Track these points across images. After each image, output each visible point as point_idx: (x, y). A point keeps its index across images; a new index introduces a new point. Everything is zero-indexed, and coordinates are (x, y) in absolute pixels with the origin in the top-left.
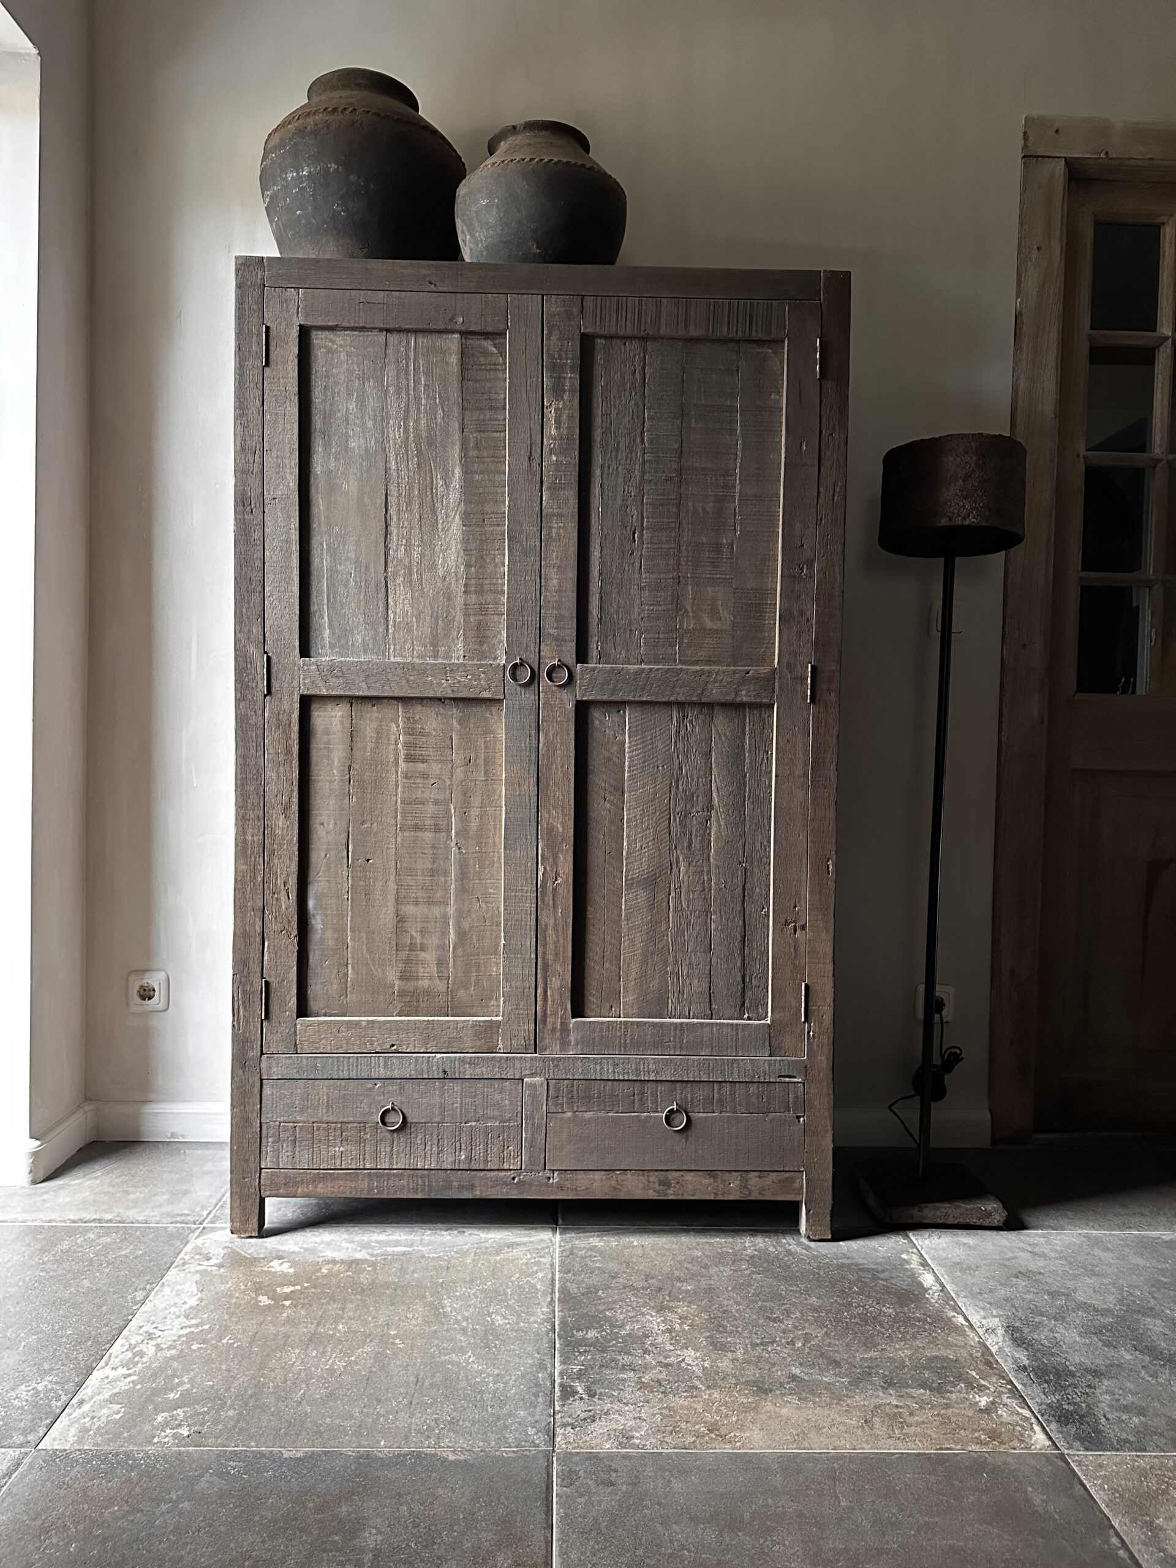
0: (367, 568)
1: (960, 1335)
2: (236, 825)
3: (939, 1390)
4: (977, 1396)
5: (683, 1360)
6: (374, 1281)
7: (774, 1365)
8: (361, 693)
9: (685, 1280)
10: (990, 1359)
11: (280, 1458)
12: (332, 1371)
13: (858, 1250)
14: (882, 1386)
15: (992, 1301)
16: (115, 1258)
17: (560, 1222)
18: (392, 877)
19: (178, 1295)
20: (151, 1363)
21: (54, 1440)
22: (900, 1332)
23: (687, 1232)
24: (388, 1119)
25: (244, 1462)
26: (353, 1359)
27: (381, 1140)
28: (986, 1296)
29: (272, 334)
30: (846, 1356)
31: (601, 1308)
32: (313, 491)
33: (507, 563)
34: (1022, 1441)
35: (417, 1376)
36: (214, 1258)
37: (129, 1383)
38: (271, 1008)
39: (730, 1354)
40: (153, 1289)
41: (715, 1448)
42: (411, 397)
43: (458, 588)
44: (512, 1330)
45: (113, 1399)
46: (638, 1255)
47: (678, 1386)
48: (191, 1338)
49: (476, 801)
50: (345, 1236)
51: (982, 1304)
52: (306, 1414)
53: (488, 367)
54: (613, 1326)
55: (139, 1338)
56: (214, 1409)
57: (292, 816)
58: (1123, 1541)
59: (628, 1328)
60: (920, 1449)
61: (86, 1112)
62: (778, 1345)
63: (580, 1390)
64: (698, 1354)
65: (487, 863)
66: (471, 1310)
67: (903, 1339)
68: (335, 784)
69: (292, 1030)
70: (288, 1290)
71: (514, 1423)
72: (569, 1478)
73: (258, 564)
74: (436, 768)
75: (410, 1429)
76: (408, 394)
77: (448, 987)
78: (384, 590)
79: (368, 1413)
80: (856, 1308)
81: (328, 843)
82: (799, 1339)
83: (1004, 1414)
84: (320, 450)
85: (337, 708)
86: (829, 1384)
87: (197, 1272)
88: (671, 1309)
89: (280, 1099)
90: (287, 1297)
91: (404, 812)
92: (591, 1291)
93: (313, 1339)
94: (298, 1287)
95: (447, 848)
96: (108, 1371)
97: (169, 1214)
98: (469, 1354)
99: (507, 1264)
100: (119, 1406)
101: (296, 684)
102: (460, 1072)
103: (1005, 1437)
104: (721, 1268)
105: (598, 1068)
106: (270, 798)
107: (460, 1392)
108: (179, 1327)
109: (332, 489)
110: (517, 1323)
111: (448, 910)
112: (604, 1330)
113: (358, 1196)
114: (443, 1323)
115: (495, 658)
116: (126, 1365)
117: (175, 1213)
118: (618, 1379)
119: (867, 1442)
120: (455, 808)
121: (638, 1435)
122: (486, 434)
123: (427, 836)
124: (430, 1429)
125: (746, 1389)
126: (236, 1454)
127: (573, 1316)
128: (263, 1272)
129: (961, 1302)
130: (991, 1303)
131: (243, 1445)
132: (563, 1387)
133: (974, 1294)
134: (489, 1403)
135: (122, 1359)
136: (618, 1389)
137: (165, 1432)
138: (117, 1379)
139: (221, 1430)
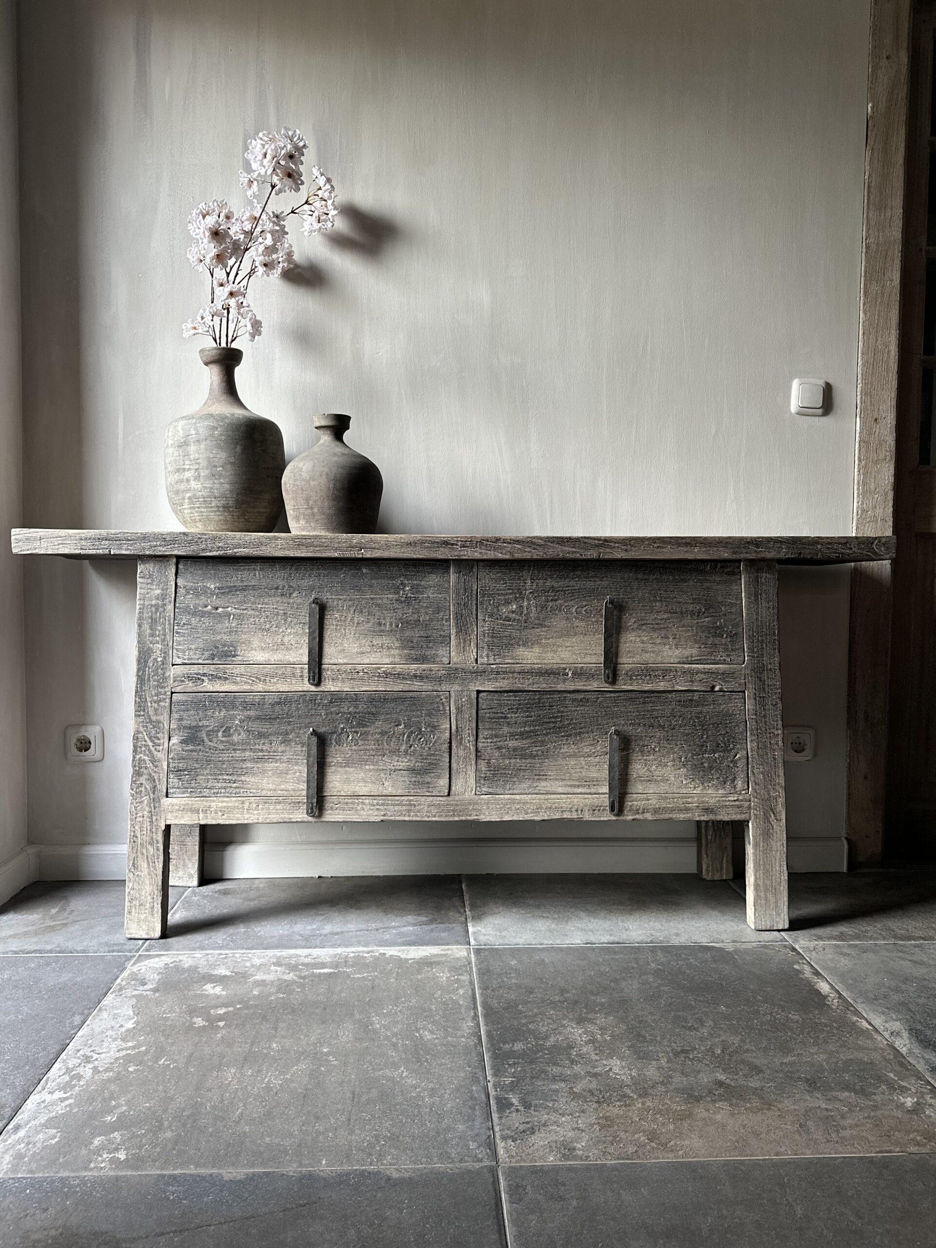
1: (868, 1039)
3: (862, 1092)
4: (901, 1097)
5: (611, 1069)
6: (303, 1001)
7: (699, 1072)
9: (598, 993)
10: (903, 1061)
11: (220, 1181)
12: (268, 1089)
14: (807, 1090)
15: (888, 1005)
19: (114, 1018)
20: (88, 1085)
22: (810, 1037)
25: (184, 1186)
26: (288, 1076)
28: (881, 1001)
30: (765, 1062)
31: (524, 1021)
35: (353, 1093)
36: (149, 983)
37: (66, 1107)
39: (654, 1063)
40: (90, 1014)
41: (658, 1158)
44: (442, 1045)
45: (51, 1123)
47: (611, 1095)
48: (128, 1059)
51: (880, 1009)
52: (245, 1133)
54: (537, 1038)
55: (77, 1061)
56: (151, 1131)
59: (551, 1039)
60: (860, 1152)
61: (28, 855)
62: (699, 1053)
63: (515, 1101)
64: (624, 1064)
66: (399, 1026)
67: (816, 1044)
70: (221, 1011)
72: (517, 1194)
75: (350, 1147)
79: (306, 1130)
80: (764, 1015)
82: (717, 1046)
83: (932, 1114)
86: (756, 1089)
87: (134, 996)
88: (591, 1021)
90: (220, 1018)
92: (510, 1006)
93: (247, 1059)
94: (231, 1009)
96: (45, 1096)
97: (107, 944)
98: (402, 1069)
100: (55, 1131)
104: (630, 982)
107: (398, 1107)
108: (116, 1049)
110: (445, 1038)
112: (530, 1042)
114: (373, 1040)
116: (64, 1088)
117: (112, 942)
118: (550, 1090)
119: (807, 1147)
121: (579, 1146)
124: (371, 1145)
125: (676, 1097)
126: (174, 1178)
127: (498, 1030)
128: (196, 995)
129: (860, 1008)
130: (888, 1008)
131: (182, 1168)
132: (498, 1100)
133: (873, 1000)
134: (427, 1117)
135: (59, 1083)
136: (552, 1100)
137: (101, 1156)
138: (52, 1104)
139: (159, 1153)
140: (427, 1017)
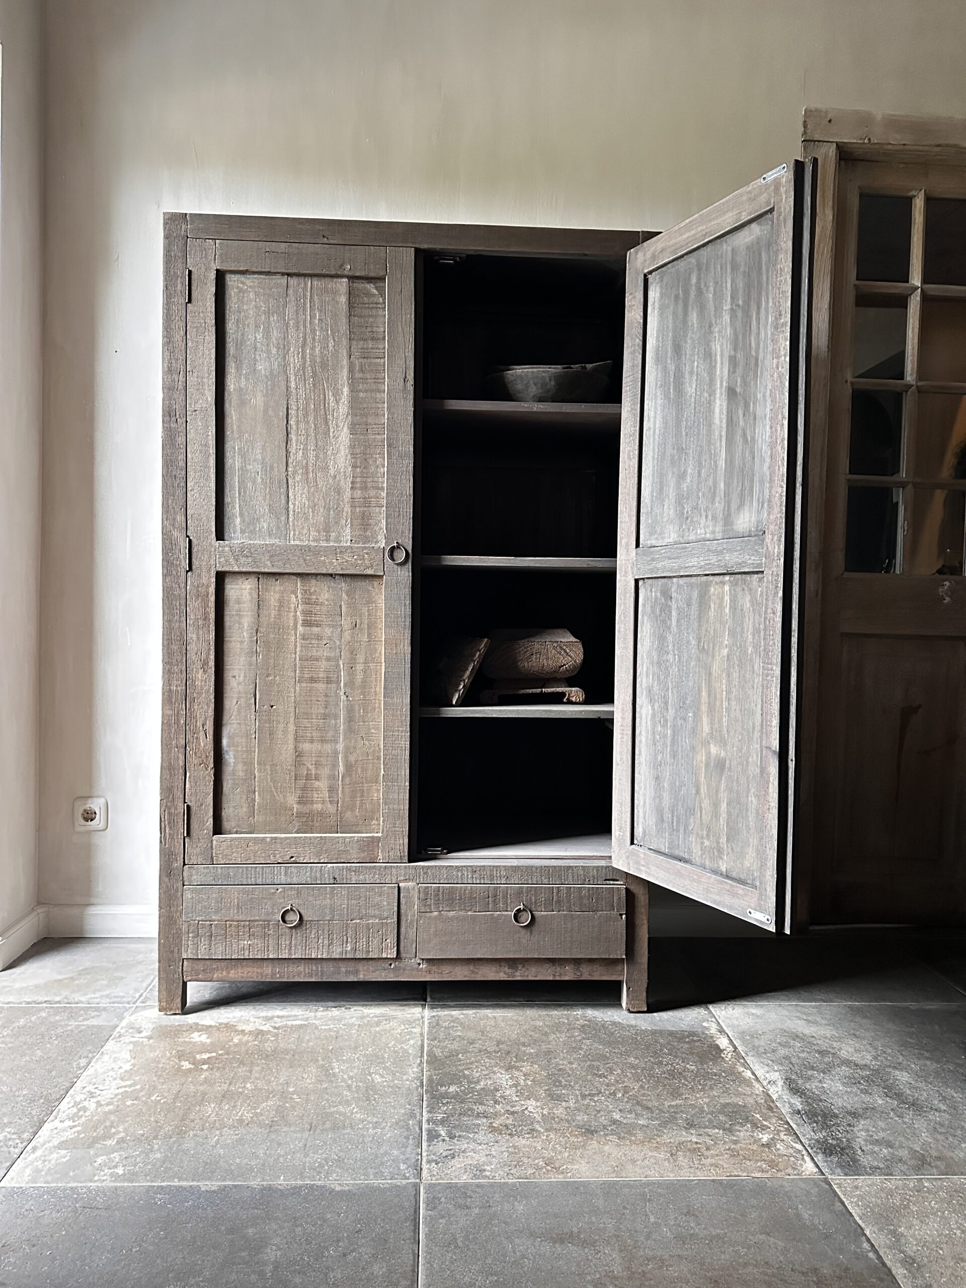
0: (272, 468)
1: (748, 1086)
2: (163, 677)
3: (730, 1131)
4: (760, 1134)
5: (527, 1108)
6: (276, 1049)
7: (599, 1111)
8: (266, 570)
9: (529, 1045)
10: (772, 1104)
11: (198, 1191)
12: (241, 1121)
13: (668, 1020)
14: (685, 1127)
15: (774, 1059)
16: (63, 1033)
17: (429, 999)
18: (292, 720)
19: (114, 1061)
20: (93, 1116)
21: (12, 1179)
22: (700, 1084)
23: (532, 1006)
24: (287, 918)
25: (169, 1195)
26: (258, 1111)
27: (282, 935)
28: (769, 1055)
29: (194, 277)
30: (656, 1104)
31: (461, 1068)
32: (227, 405)
33: (386, 465)
34: (795, 1169)
35: (311, 1124)
36: (145, 1031)
37: (74, 1133)
38: (192, 827)
39: (564, 1103)
40: (94, 1057)
41: (551, 1178)
42: (308, 330)
43: (346, 485)
44: (389, 1086)
45: (62, 1145)
46: (491, 1025)
47: (522, 1129)
48: (125, 1096)
49: (361, 658)
50: (253, 1012)
51: (766, 1061)
52: (220, 1155)
53: (371, 306)
54: (469, 1082)
55: (83, 1097)
56: (144, 1152)
57: (209, 670)
58: (872, 1246)
59: (482, 1083)
60: (714, 1176)
61: (38, 914)
62: (603, 1096)
63: (443, 1133)
64: (538, 1104)
65: (370, 708)
66: (355, 1071)
67: (703, 1090)
68: (245, 643)
69: (209, 845)
70: (206, 1056)
71: (389, 1160)
72: (432, 1204)
73: (182, 464)
74: (328, 631)
75: (304, 1166)
76: (305, 327)
77: (338, 810)
78: (285, 486)
79: (270, 1154)
80: (665, 1065)
81: (239, 692)
82: (620, 1091)
83: (781, 1148)
84: (233, 371)
85: (246, 582)
86: (643, 1126)
87: (131, 1042)
88: (518, 1069)
89: (199, 902)
90: (204, 1062)
91: (302, 667)
92: (453, 1054)
93: (225, 1096)
94: (214, 1054)
95: (337, 696)
96: (57, 1123)
97: (107, 997)
98: (353, 1106)
99: (385, 1034)
100: (66, 1151)
101: (212, 562)
102: (347, 879)
103: (781, 1166)
104: (558, 1035)
105: (460, 874)
106: (192, 656)
107: (346, 1136)
108: (116, 1087)
109: (242, 403)
110: (393, 1081)
111: (337, 747)
112: (463, 1086)
113: (263, 980)
114: (332, 1082)
115: (377, 542)
116: (72, 1118)
117: (113, 995)
118: (474, 1124)
119: (672, 1171)
120: (343, 664)
121: (489, 1168)
122: (369, 360)
123: (321, 686)
124: (321, 1166)
125: (576, 1131)
126: (162, 1189)
127: (438, 1075)
128: (185, 1042)
129: (749, 1060)
130: (772, 1061)
131: (168, 1181)
132: (429, 1132)
133: (760, 1053)
134: (369, 1144)
135: (69, 1114)
136: (473, 1132)
137: (103, 1171)
138: (64, 1130)
139: (150, 1169)
140: (379, 1063)
